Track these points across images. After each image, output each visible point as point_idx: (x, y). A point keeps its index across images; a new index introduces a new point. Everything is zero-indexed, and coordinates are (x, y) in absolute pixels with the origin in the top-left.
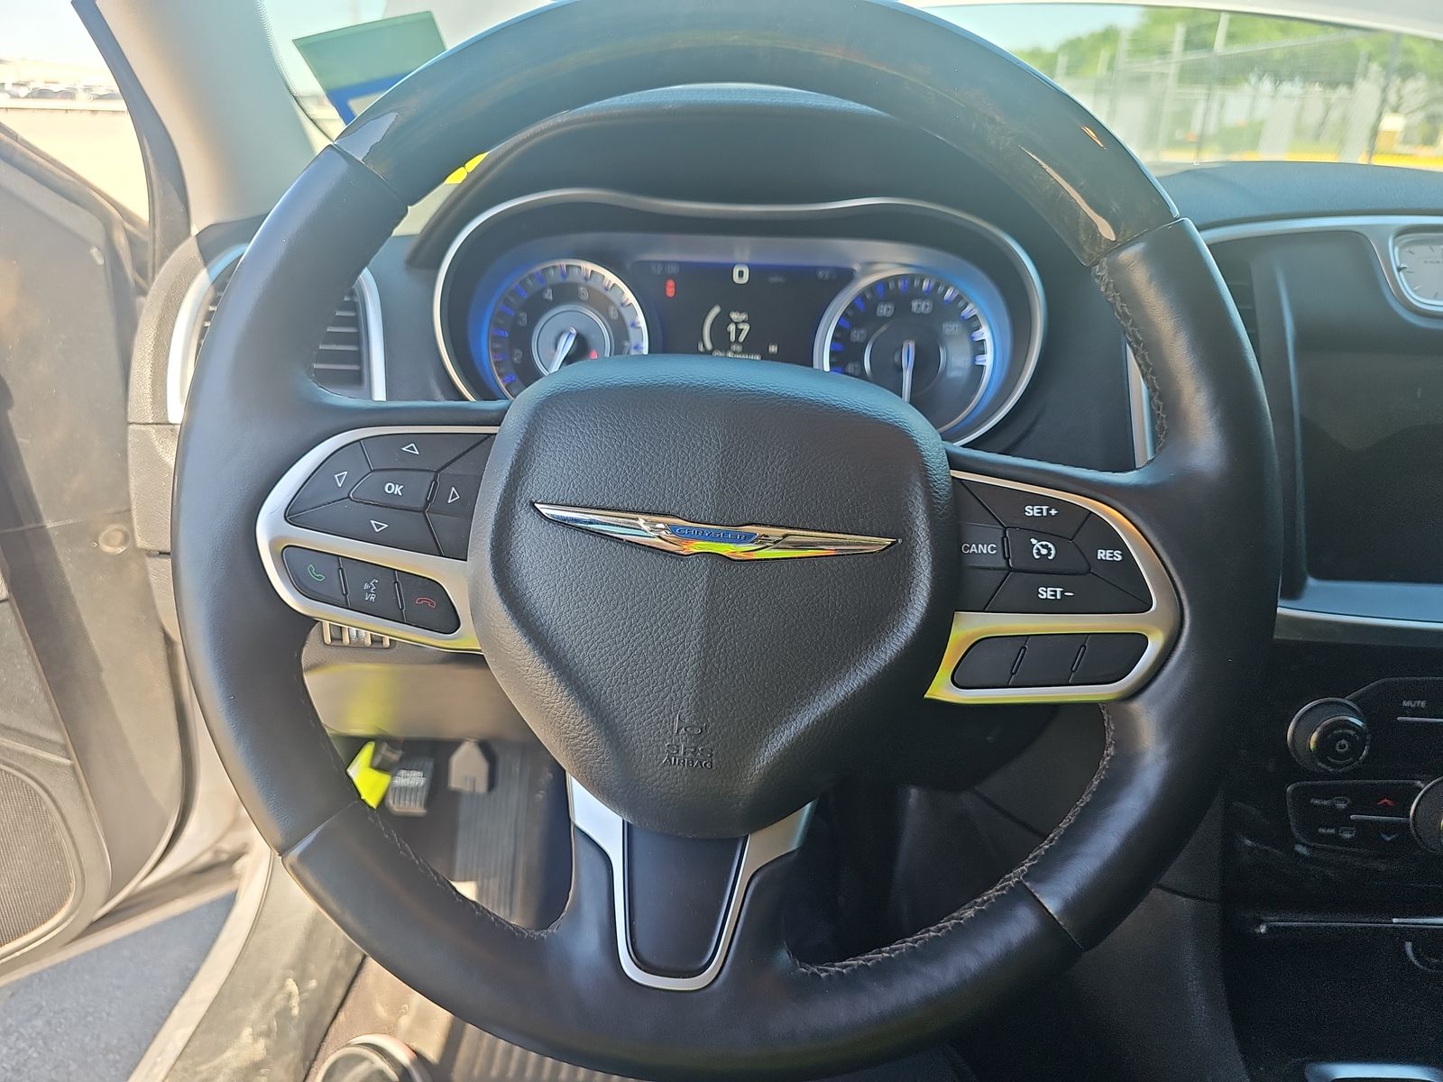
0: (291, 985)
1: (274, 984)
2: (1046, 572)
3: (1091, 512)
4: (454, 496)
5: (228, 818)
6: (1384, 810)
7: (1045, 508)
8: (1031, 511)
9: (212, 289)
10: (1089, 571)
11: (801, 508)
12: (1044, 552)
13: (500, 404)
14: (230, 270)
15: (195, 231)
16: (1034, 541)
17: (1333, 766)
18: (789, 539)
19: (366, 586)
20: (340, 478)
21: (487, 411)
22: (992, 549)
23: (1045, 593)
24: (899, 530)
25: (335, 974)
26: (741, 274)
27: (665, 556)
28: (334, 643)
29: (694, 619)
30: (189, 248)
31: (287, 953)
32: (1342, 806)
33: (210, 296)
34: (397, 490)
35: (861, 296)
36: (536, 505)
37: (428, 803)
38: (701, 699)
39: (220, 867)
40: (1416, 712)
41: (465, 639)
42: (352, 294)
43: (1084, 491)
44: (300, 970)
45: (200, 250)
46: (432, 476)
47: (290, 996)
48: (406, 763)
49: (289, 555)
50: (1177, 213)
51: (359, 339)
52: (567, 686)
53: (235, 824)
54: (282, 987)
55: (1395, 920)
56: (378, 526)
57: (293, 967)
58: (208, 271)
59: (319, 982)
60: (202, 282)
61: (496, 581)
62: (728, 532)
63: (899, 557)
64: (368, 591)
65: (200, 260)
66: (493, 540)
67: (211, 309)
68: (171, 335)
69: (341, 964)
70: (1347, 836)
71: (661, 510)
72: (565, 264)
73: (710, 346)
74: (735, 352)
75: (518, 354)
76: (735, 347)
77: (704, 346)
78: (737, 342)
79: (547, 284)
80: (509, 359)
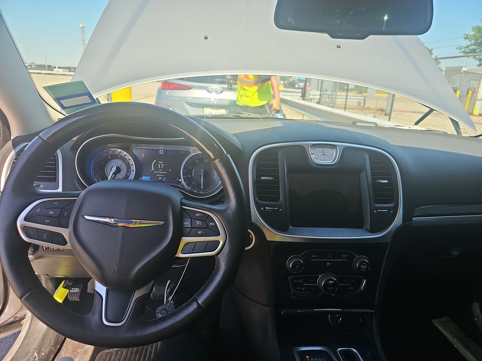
0: (36, 354)
1: (30, 354)
2: (199, 228)
3: (209, 215)
4: (66, 214)
5: (19, 307)
6: (311, 282)
7: (200, 214)
8: (197, 215)
9: (15, 155)
10: (208, 228)
11: (144, 216)
12: (199, 224)
13: (79, 192)
14: (22, 150)
15: (12, 138)
16: (197, 221)
17: (296, 272)
18: (141, 222)
19: (44, 235)
20: (38, 210)
21: (75, 194)
22: (189, 223)
23: (199, 233)
24: (166, 220)
25: (51, 351)
26: (161, 152)
27: (113, 227)
28: (46, 250)
29: (119, 241)
30: (10, 144)
31: (35, 345)
32: (301, 282)
33: (14, 158)
34: (52, 213)
35: (190, 158)
36: (84, 216)
37: (80, 297)
38: (120, 259)
39: (16, 322)
40: (315, 258)
41: (68, 246)
42: (55, 157)
43: (209, 210)
44: (39, 350)
45: (13, 145)
46: (61, 209)
47: (35, 357)
48: (74, 286)
49: (24, 228)
50: (225, 153)
51: (56, 169)
52: (89, 257)
53: (21, 309)
54: (33, 355)
55: (315, 310)
56: (47, 221)
57: (37, 349)
58: (15, 151)
59: (45, 354)
60: (13, 153)
61: (74, 233)
62: (128, 221)
63: (166, 226)
64: (44, 236)
65: (12, 147)
66: (73, 224)
67: (14, 161)
68: (3, 169)
69: (53, 348)
70: (303, 289)
71: (112, 217)
72: (113, 149)
73: (153, 170)
74: (160, 171)
75: (101, 172)
76: (160, 170)
77: (152, 170)
78: (160, 169)
79: (109, 154)
80: (98, 173)
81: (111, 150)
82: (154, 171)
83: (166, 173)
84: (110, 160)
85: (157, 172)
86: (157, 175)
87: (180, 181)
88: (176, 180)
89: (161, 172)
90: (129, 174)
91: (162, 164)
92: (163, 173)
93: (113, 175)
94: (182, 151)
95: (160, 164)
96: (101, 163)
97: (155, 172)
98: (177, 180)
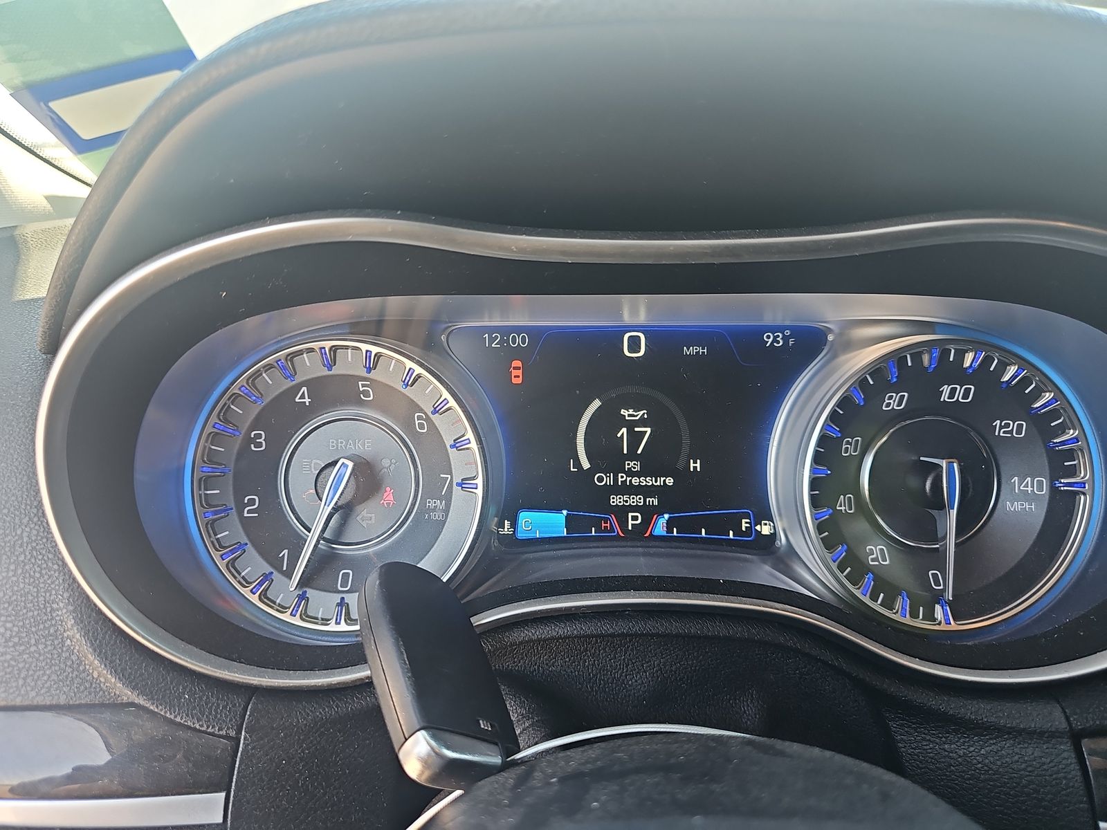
26: (634, 345)
72: (327, 345)
73: (586, 465)
74: (630, 473)
75: (252, 502)
76: (630, 464)
77: (578, 464)
78: (632, 455)
79: (298, 379)
80: (234, 513)
81: (311, 350)
82: (591, 472)
83: (670, 481)
84: (305, 414)
85: (608, 480)
86: (616, 500)
87: (766, 530)
88: (738, 532)
89: (635, 481)
90: (440, 504)
91: (642, 422)
92: (649, 481)
93: (336, 516)
94: (774, 329)
95: (631, 425)
96: (252, 441)
97: (600, 479)
98: (744, 526)
